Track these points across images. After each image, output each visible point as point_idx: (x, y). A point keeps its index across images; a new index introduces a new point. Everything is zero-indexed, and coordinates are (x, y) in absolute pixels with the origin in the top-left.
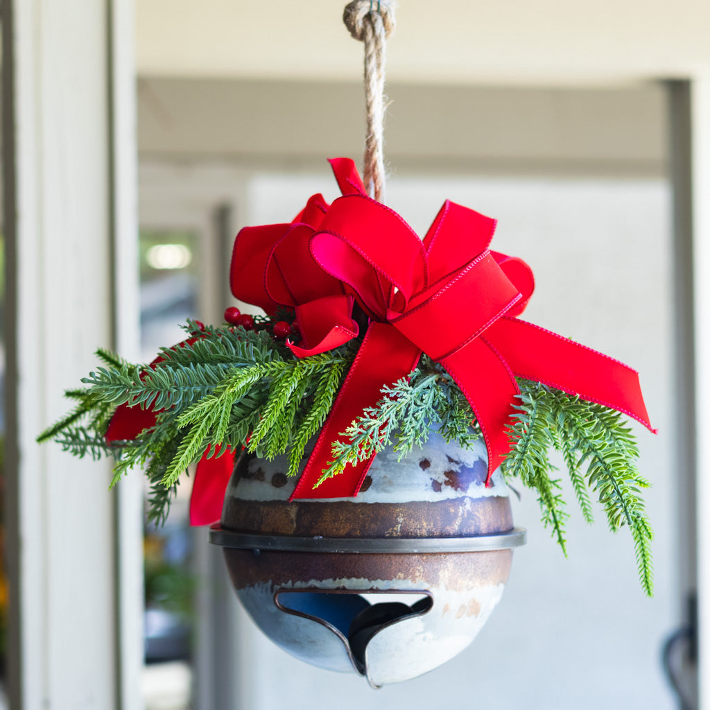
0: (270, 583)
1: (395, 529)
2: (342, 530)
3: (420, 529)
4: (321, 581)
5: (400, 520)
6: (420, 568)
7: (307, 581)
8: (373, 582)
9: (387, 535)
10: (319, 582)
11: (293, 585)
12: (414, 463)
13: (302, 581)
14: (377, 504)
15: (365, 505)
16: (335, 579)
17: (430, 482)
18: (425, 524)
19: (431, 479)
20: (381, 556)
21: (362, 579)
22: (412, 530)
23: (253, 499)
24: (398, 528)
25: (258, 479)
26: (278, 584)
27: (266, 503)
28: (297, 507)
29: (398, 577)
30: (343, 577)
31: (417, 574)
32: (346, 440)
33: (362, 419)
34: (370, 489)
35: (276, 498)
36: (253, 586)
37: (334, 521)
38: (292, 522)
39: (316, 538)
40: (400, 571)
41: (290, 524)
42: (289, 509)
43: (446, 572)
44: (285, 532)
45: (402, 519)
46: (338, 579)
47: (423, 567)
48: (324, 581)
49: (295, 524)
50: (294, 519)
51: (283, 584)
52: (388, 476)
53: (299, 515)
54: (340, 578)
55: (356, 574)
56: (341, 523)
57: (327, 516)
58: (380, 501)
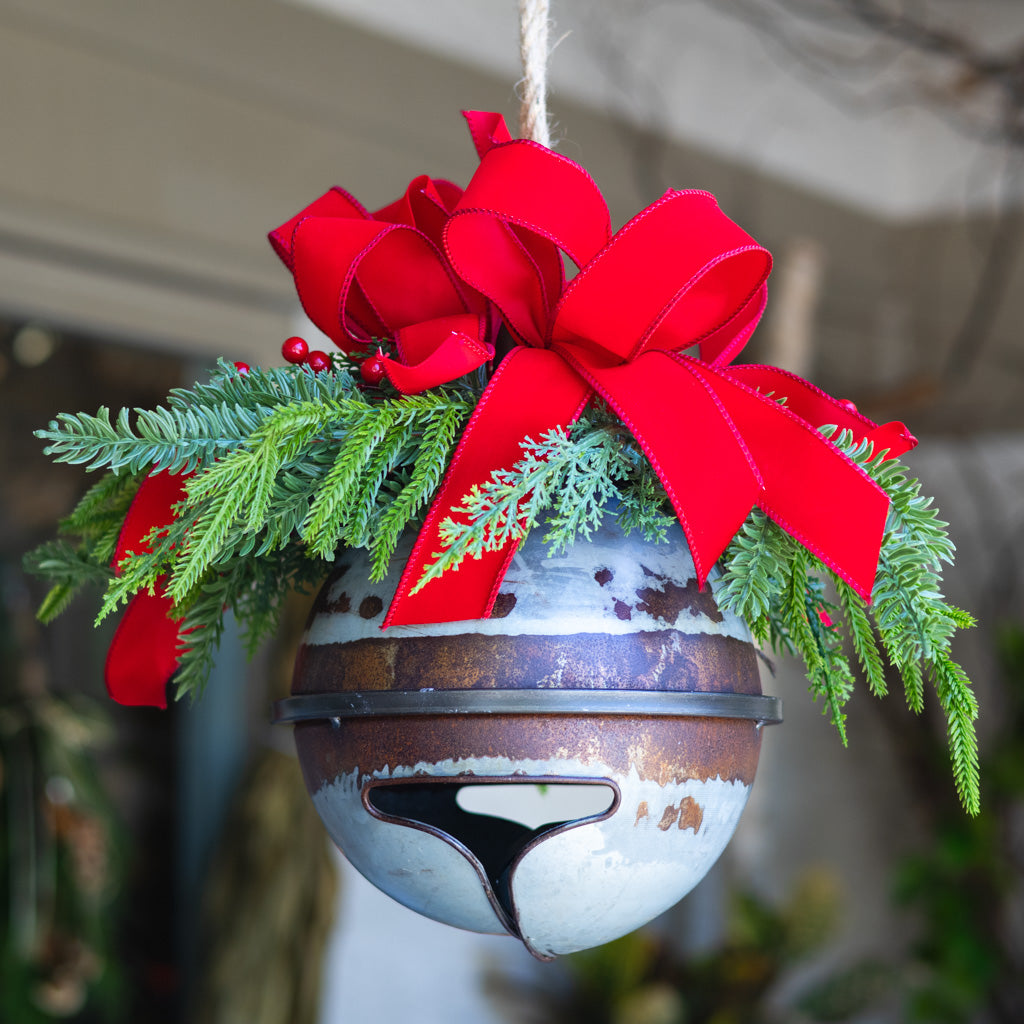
0: (356, 772)
1: (554, 676)
2: (467, 679)
3: (594, 677)
4: (434, 764)
5: (562, 662)
6: (595, 740)
7: (412, 765)
8: (518, 762)
9: (540, 687)
10: (431, 765)
11: (391, 772)
12: (585, 574)
13: (404, 765)
14: (522, 637)
15: (504, 638)
16: (456, 760)
17: (612, 604)
18: (602, 670)
19: (614, 599)
20: (529, 720)
21: (500, 757)
22: (580, 679)
23: (332, 642)
24: (558, 675)
25: (341, 610)
26: (367, 774)
27: (351, 645)
28: (397, 647)
29: (558, 754)
30: (470, 756)
31: (591, 750)
32: (462, 519)
33: (487, 485)
34: (512, 613)
35: (366, 636)
36: (331, 782)
37: (455, 665)
38: (388, 669)
39: (424, 691)
40: (561, 745)
41: (386, 675)
42: (384, 650)
43: (640, 750)
44: (378, 687)
45: (565, 662)
46: (460, 759)
47: (601, 739)
48: (439, 764)
49: (393, 674)
50: (393, 665)
51: (376, 773)
52: (543, 593)
53: (399, 658)
54: (464, 758)
55: (491, 750)
56: (466, 669)
57: (444, 657)
58: (528, 632)
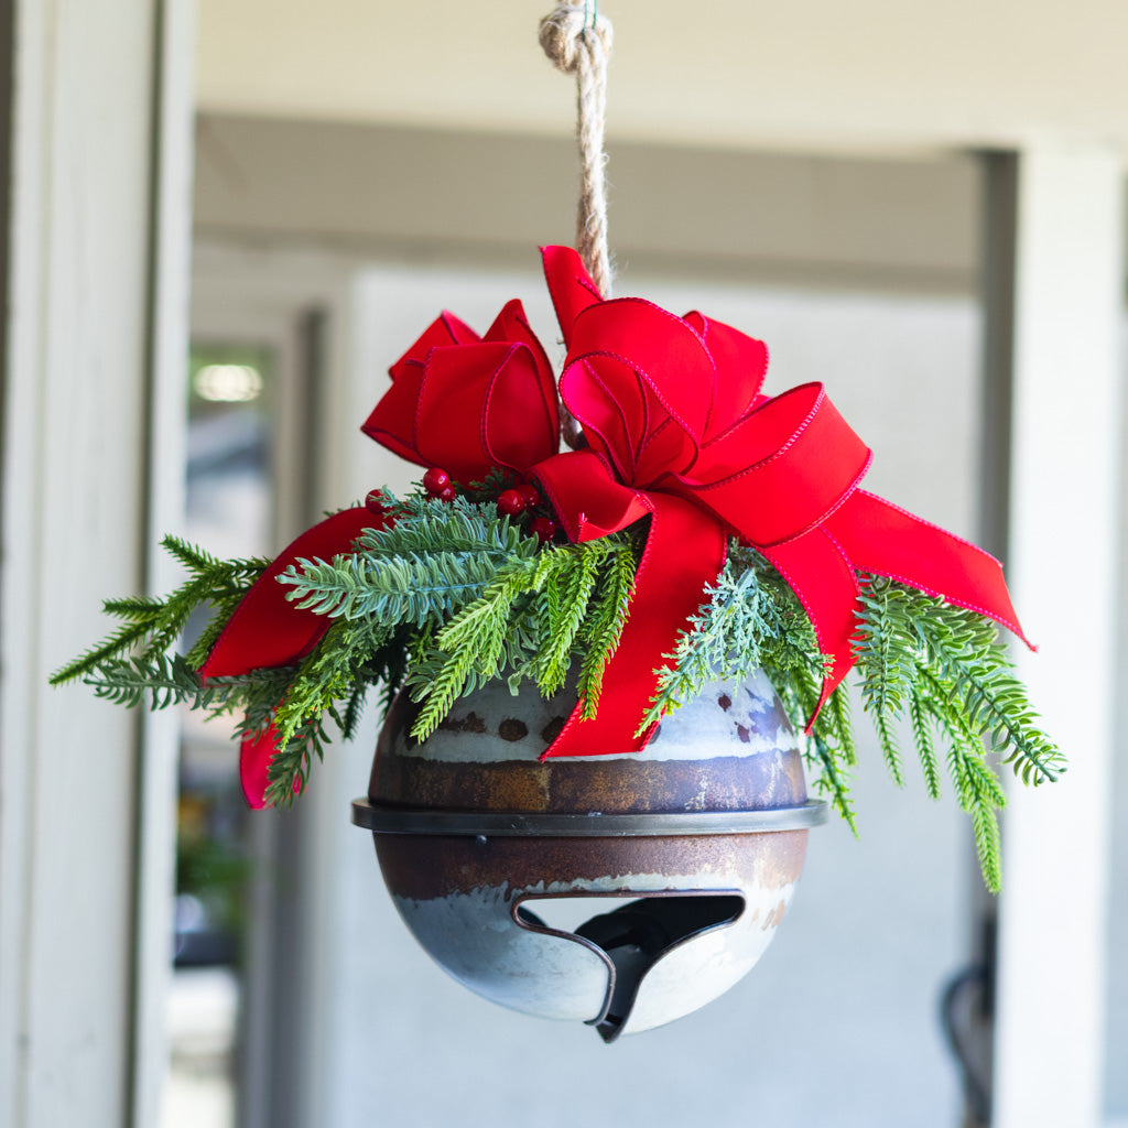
0: (505, 885)
1: (698, 798)
2: (623, 803)
3: (729, 798)
4: (591, 880)
5: (704, 785)
6: (732, 856)
7: (569, 881)
8: (670, 878)
9: (688, 808)
10: (589, 881)
11: (546, 887)
12: (711, 700)
13: (560, 881)
14: (670, 763)
15: (654, 763)
16: (614, 877)
17: (735, 728)
18: (735, 790)
19: (736, 723)
20: (682, 840)
21: (655, 874)
22: (719, 800)
23: (467, 759)
24: (701, 797)
25: (473, 730)
26: (518, 887)
27: (492, 766)
28: (550, 770)
29: (703, 870)
30: (627, 873)
31: (728, 865)
33: (692, 633)
34: (659, 739)
35: (512, 758)
36: (467, 892)
37: (611, 789)
38: (542, 792)
39: (592, 815)
40: (706, 861)
41: (540, 797)
42: (535, 773)
43: (762, 861)
44: (531, 808)
45: (706, 784)
46: (618, 876)
47: (736, 855)
48: (597, 880)
49: (548, 796)
50: (546, 788)
51: (529, 888)
52: (682, 720)
53: (553, 782)
54: (622, 875)
55: (647, 867)
56: (622, 792)
57: (600, 781)
58: (676, 757)
